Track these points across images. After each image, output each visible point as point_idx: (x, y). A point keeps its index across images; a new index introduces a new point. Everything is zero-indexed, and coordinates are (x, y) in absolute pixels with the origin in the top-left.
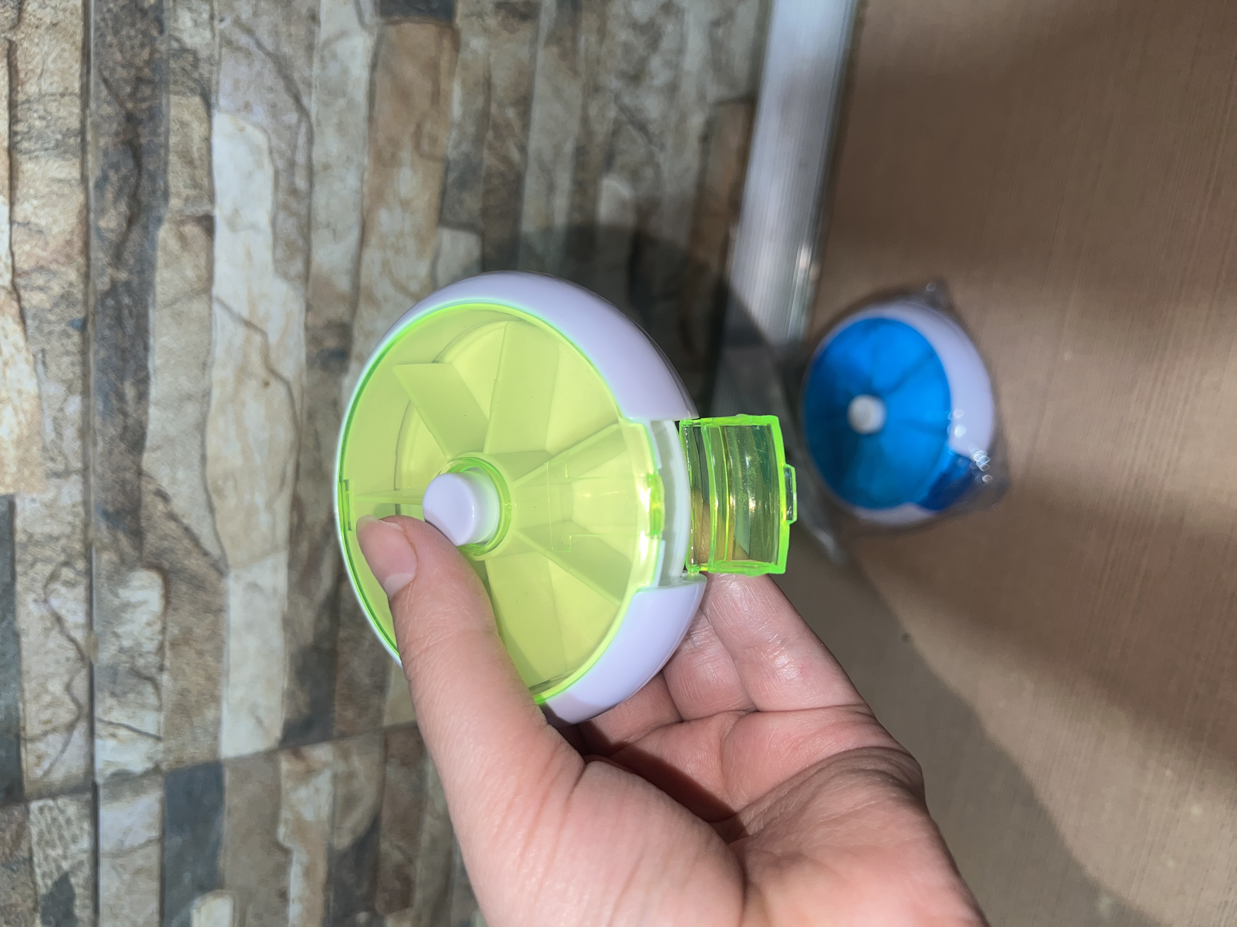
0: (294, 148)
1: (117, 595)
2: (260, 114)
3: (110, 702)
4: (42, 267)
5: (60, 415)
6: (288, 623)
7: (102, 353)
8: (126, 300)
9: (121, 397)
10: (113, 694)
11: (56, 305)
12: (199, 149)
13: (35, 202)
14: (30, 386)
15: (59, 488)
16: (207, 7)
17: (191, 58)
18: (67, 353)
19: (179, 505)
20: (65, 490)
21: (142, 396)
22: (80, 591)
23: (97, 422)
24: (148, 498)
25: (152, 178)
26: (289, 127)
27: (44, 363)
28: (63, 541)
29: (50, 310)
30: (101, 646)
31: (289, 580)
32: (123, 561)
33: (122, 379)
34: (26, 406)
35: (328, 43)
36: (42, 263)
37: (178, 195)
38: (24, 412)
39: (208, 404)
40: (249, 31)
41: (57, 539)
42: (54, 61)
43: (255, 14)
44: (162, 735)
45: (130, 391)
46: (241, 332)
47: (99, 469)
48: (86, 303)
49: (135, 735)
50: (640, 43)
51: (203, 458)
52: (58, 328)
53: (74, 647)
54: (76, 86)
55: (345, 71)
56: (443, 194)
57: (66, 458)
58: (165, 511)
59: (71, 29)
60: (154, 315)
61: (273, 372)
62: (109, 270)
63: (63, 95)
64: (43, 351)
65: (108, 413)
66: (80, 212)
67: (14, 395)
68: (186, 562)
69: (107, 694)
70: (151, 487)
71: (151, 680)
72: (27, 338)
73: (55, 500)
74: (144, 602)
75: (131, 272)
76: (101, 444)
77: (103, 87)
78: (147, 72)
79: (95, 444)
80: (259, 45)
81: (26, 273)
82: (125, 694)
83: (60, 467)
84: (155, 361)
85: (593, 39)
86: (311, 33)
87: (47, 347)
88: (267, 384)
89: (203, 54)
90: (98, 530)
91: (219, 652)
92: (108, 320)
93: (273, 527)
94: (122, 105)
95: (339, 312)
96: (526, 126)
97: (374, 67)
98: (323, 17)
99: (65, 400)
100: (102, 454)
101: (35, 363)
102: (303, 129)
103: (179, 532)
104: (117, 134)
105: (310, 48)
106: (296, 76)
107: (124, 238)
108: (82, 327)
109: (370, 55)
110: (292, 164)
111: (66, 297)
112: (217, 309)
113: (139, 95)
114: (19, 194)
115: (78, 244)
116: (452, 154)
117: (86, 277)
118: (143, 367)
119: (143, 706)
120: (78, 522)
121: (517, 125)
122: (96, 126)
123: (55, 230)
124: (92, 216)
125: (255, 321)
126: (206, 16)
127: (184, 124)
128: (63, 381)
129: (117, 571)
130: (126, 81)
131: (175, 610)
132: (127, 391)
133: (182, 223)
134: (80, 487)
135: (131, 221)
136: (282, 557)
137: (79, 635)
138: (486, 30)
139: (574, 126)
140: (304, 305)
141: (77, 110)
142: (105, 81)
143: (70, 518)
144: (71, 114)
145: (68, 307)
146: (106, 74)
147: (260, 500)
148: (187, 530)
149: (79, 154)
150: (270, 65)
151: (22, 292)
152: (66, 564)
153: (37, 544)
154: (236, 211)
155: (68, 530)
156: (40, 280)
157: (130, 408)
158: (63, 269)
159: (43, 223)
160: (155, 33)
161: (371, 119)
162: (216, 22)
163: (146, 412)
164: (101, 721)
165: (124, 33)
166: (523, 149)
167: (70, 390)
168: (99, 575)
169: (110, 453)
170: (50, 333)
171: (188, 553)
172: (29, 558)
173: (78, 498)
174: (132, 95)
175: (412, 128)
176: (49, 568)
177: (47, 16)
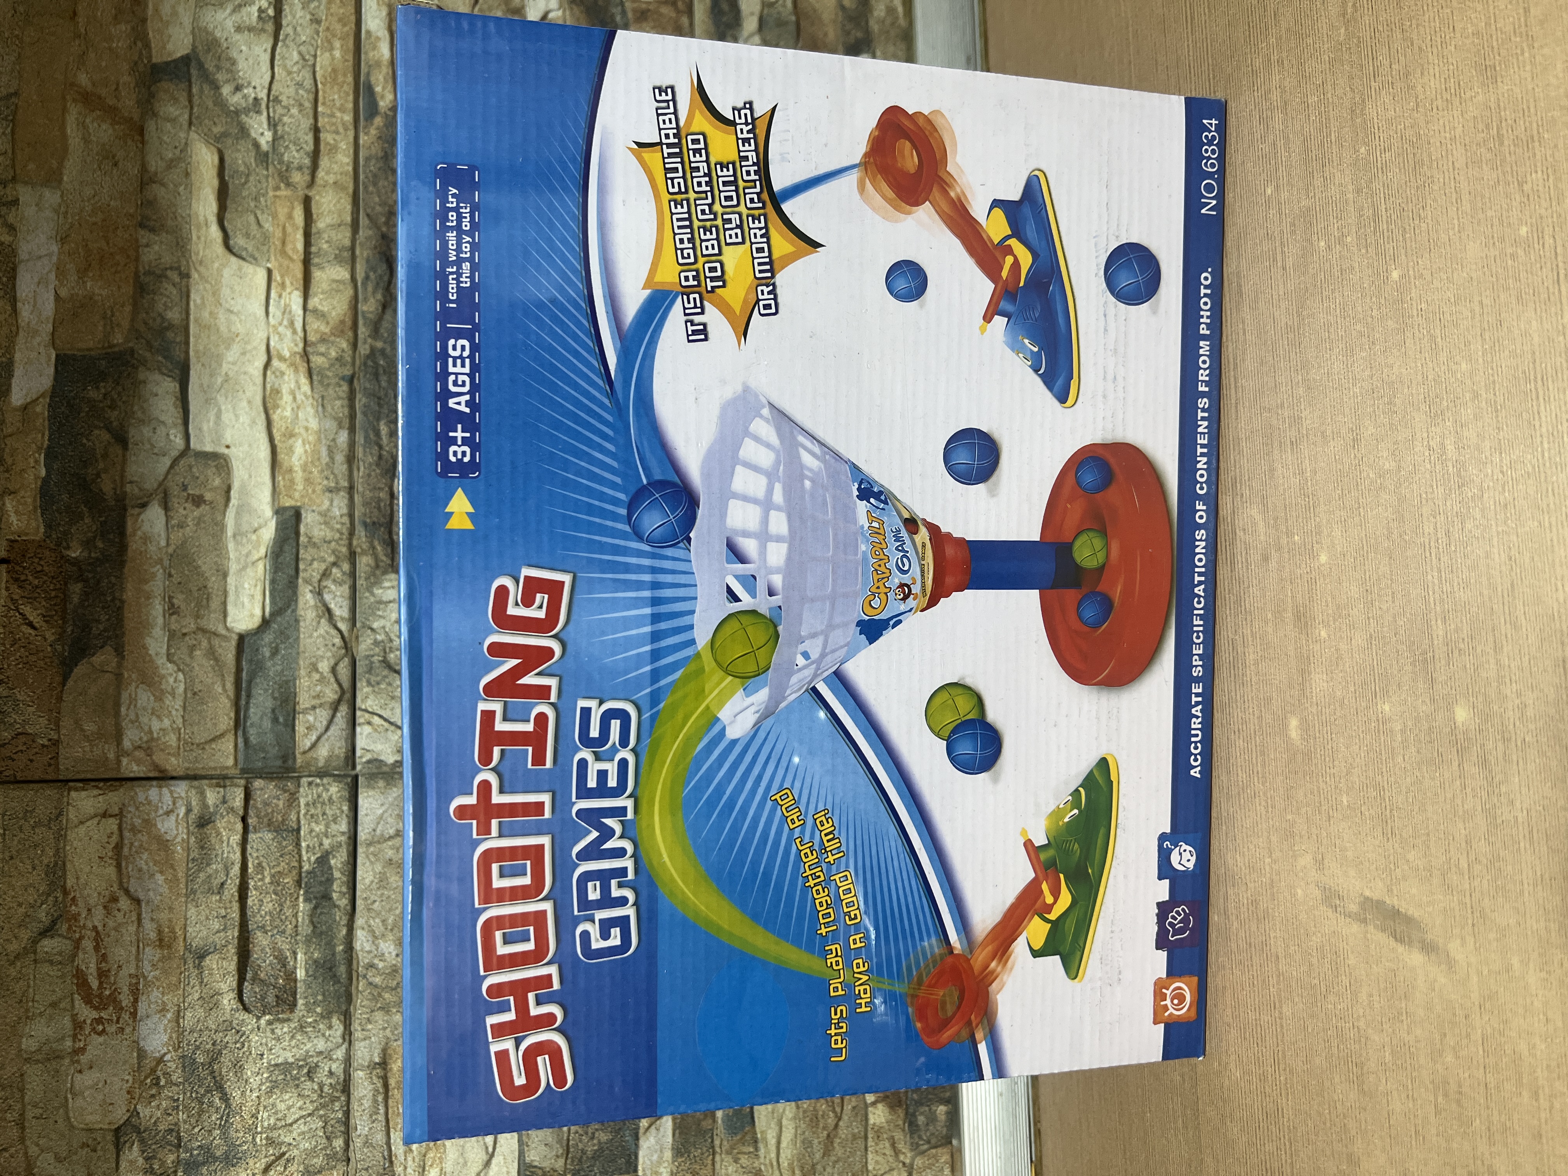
1: (373, 594)
3: (368, 690)
4: (324, 339)
5: (333, 444)
7: (364, 400)
8: (382, 362)
10: (369, 683)
11: (332, 365)
13: (321, 296)
14: (314, 424)
15: (332, 501)
18: (339, 398)
20: (335, 503)
21: (393, 433)
22: (345, 589)
23: (360, 452)
27: (323, 406)
28: (333, 543)
29: (329, 369)
30: (360, 639)
32: (377, 566)
33: (378, 420)
34: (311, 438)
36: (324, 336)
38: (309, 443)
41: (330, 542)
42: (335, 205)
45: (384, 429)
47: (361, 489)
48: (353, 364)
49: (386, 724)
52: (333, 381)
53: (340, 637)
54: (348, 219)
57: (335, 476)
59: (346, 185)
62: (369, 340)
63: (339, 225)
64: (323, 397)
65: (368, 445)
66: (351, 301)
67: (302, 431)
69: (365, 683)
72: (312, 389)
73: (328, 510)
75: (385, 342)
76: (362, 469)
77: (366, 219)
79: (359, 470)
81: (314, 344)
82: (378, 683)
83: (333, 485)
87: (325, 394)
90: (359, 537)
92: (368, 376)
99: (337, 433)
100: (362, 477)
101: (318, 406)
104: (376, 248)
108: (351, 380)
111: (339, 359)
113: (391, 223)
114: (311, 292)
115: (349, 323)
117: (355, 345)
119: (393, 698)
120: (345, 531)
122: (362, 244)
123: (334, 313)
124: (359, 303)
128: (335, 419)
129: (374, 574)
130: (382, 215)
134: (346, 501)
135: (385, 306)
137: (343, 626)
141: (348, 234)
142: (368, 215)
143: (338, 526)
144: (345, 237)
145: (341, 366)
146: (369, 211)
149: (350, 263)
151: (311, 357)
152: (335, 564)
153: (315, 545)
155: (337, 536)
156: (322, 349)
158: (338, 340)
159: (326, 309)
164: (360, 709)
165: (380, 184)
167: (340, 426)
168: (360, 576)
169: (369, 475)
172: (310, 558)
173: (345, 511)
176: (323, 566)
177: (331, 179)
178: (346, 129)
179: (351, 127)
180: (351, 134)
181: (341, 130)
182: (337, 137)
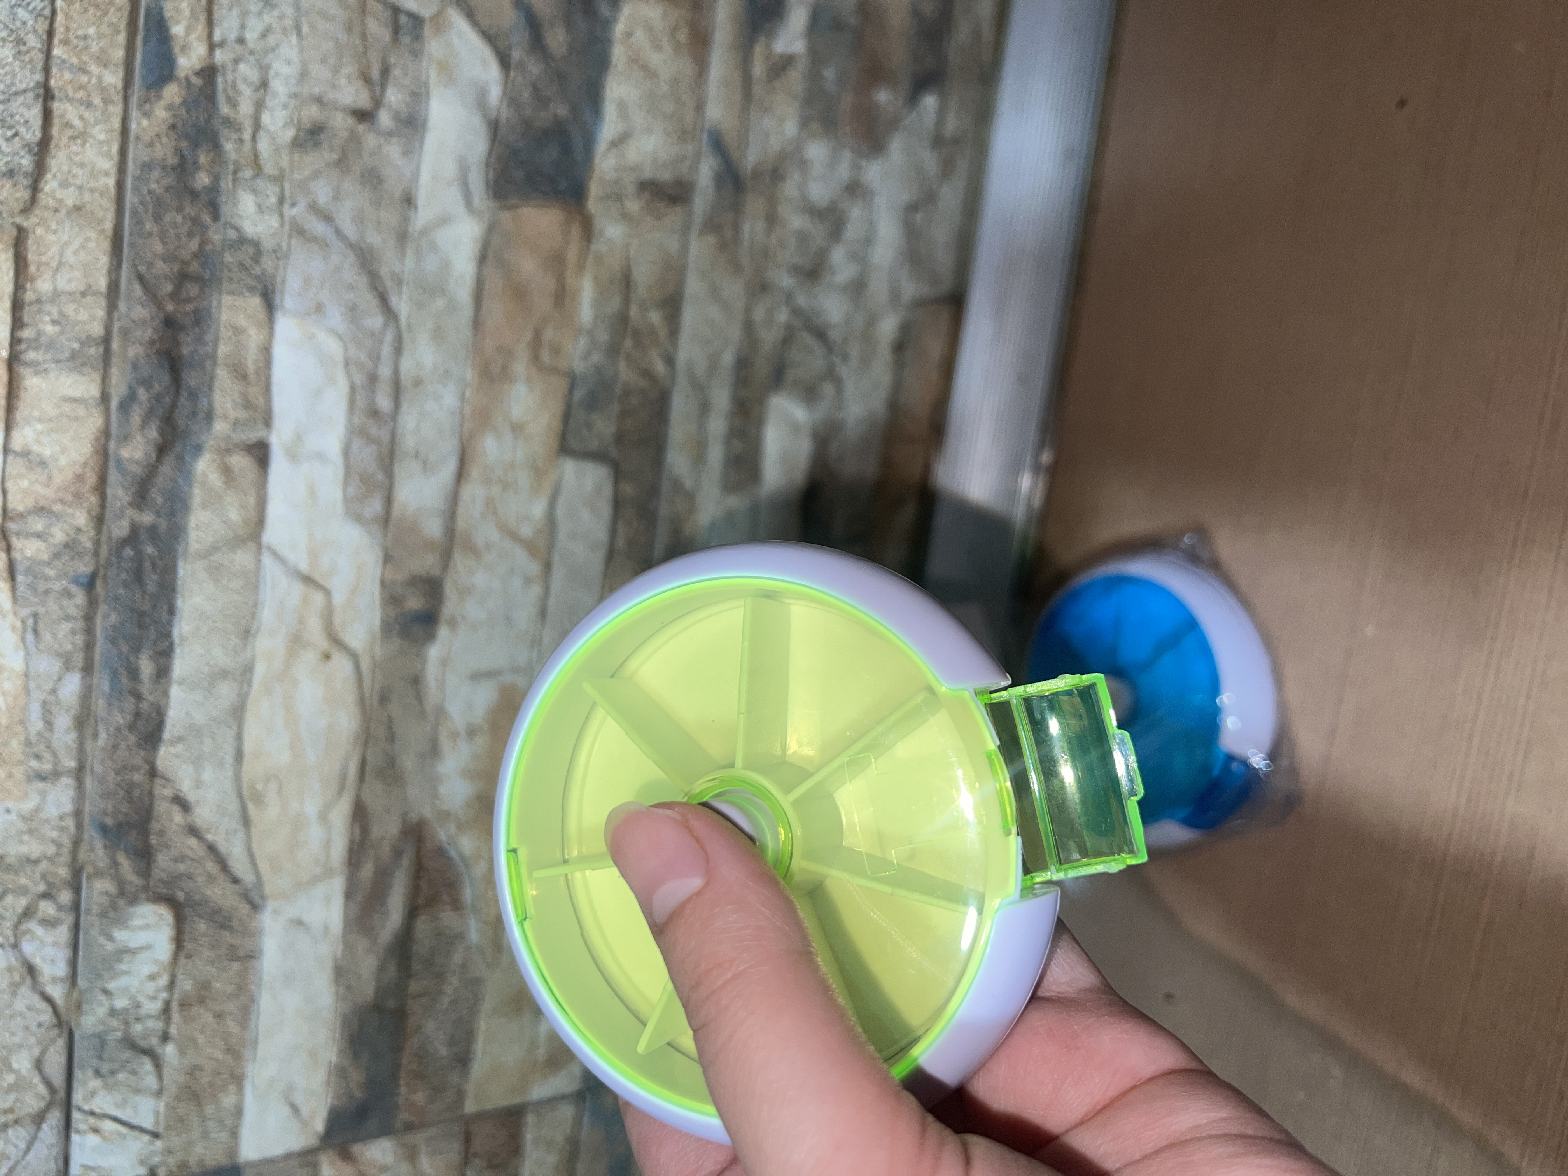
0: (376, 358)
1: (111, 939)
2: (336, 318)
3: (95, 1083)
4: (42, 509)
5: (51, 698)
6: (340, 973)
7: (114, 618)
8: (150, 550)
9: (134, 674)
10: (98, 1073)
11: (56, 556)
12: (256, 361)
13: (39, 427)
14: (15, 661)
15: (43, 794)
16: (277, 189)
17: (251, 250)
18: (67, 618)
19: (203, 815)
20: (50, 798)
21: (163, 673)
22: (63, 933)
23: (100, 705)
24: (162, 807)
25: (193, 396)
26: (373, 334)
27: (36, 632)
28: (44, 865)
29: (49, 564)
30: (85, 1007)
31: (346, 916)
32: (122, 893)
33: (136, 650)
34: (8, 687)
35: (425, 232)
36: (42, 503)
37: (226, 417)
38: (5, 694)
39: (250, 685)
40: (327, 217)
41: (36, 862)
42: (76, 253)
43: (337, 197)
44: (161, 1130)
45: (146, 666)
46: (298, 589)
47: (98, 769)
48: (96, 553)
49: (123, 1130)
50: (818, 232)
51: (239, 755)
52: (57, 586)
53: (49, 1010)
54: (102, 283)
55: (446, 265)
56: (567, 416)
57: (55, 755)
58: (183, 823)
59: (100, 214)
60: (183, 570)
61: (336, 641)
62: (130, 512)
63: (83, 294)
64: (35, 616)
65: (116, 694)
66: (97, 439)
68: (208, 892)
69: (90, 1073)
70: (168, 792)
71: (150, 1053)
72: (15, 598)
73: (37, 810)
74: (148, 947)
75: (158, 514)
76: (103, 736)
77: (136, 284)
78: (194, 267)
79: (96, 735)
80: (338, 233)
81: (21, 516)
82: (113, 1073)
83: (47, 767)
84: (182, 628)
85: (760, 226)
86: (405, 220)
87: (41, 610)
88: (327, 657)
89: (268, 244)
90: (92, 849)
91: (246, 1014)
92: (124, 576)
93: (327, 845)
94: (160, 306)
95: (427, 564)
96: (674, 332)
97: (482, 259)
98: (421, 200)
99: (60, 679)
100: (103, 750)
101: (24, 630)
102: (389, 337)
103: (200, 851)
104: (152, 342)
105: (403, 237)
106: (384, 271)
107: (152, 471)
108: (90, 585)
109: (479, 245)
110: (373, 379)
111: (70, 547)
112: (267, 560)
113: (183, 295)
114: (18, 416)
115: (92, 479)
116: (579, 366)
117: (100, 520)
118: (167, 635)
119: (138, 1091)
120: (66, 841)
121: (662, 332)
122: (125, 333)
123: (63, 461)
124: (112, 444)
125: (317, 577)
126: (273, 199)
127: (237, 330)
128: (59, 655)
129: (114, 906)
130: (167, 278)
131: (189, 957)
132: (143, 667)
133: (228, 451)
134: (71, 793)
135: (162, 450)
136: (337, 885)
137: (57, 992)
138: (625, 216)
139: (735, 333)
140: (381, 555)
141: (101, 313)
142: (141, 278)
143: (54, 834)
144: (93, 317)
145: (72, 559)
146: (142, 269)
147: (311, 808)
148: (212, 848)
149: (101, 367)
150: (352, 258)
151: (13, 540)
152: (46, 896)
153: (9, 868)
154: (299, 438)
155: (51, 850)
156: (38, 525)
157: (146, 687)
158: (70, 511)
159: (47, 452)
160: (207, 219)
161: (477, 324)
162: (286, 206)
163: (166, 694)
164: (80, 1109)
165: (167, 218)
166: (670, 361)
167: (67, 667)
168: (88, 911)
169: (115, 747)
170: (47, 592)
171: (211, 879)
173: (68, 808)
174: (174, 296)
175: (529, 335)
176: (23, 902)
177: (70, 197)
178: (107, 102)
179: (118, 98)
180: (117, 110)
181: (97, 101)
182: (87, 115)
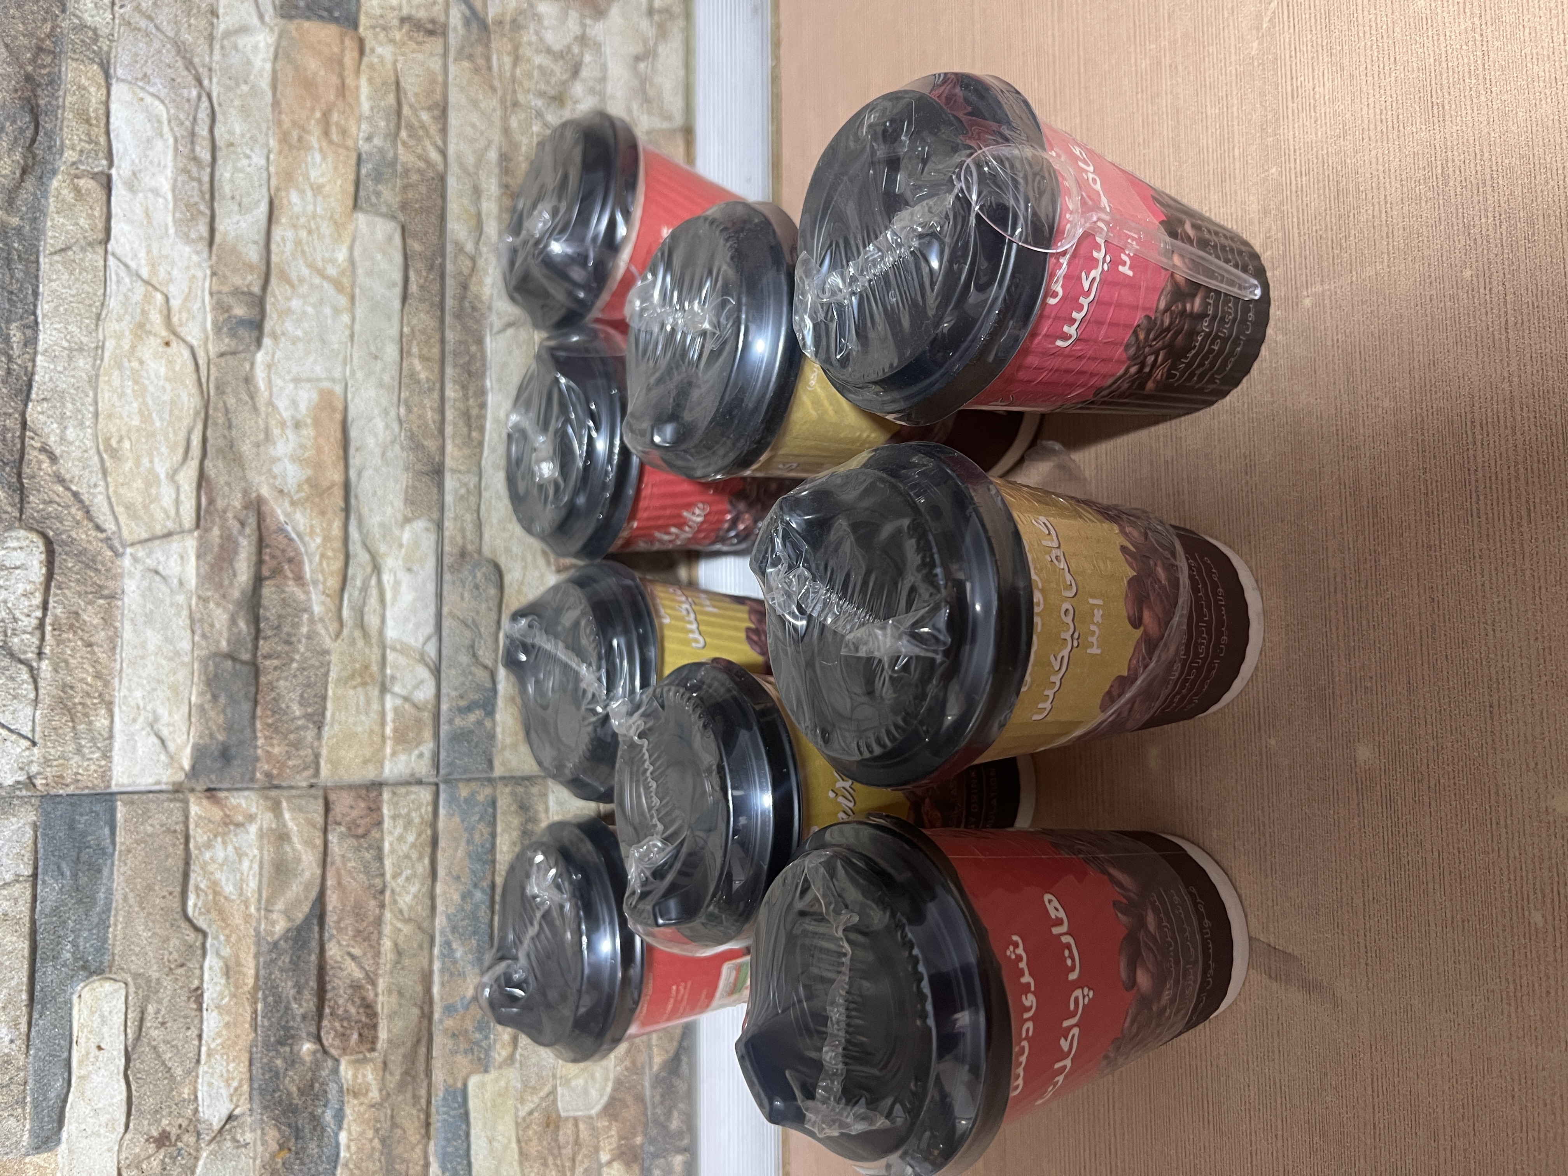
0: (195, 120)
2: (158, 86)
6: (195, 622)
9: (6, 339)
12: (96, 110)
17: (90, 33)
19: (68, 467)
24: (32, 455)
25: (50, 135)
26: (188, 100)
31: (198, 571)
35: (227, 34)
37: (73, 148)
39: (102, 359)
40: (150, 18)
44: (37, 738)
46: (140, 289)
50: (560, 70)
51: (96, 415)
55: (249, 62)
56: (357, 183)
58: (51, 472)
60: (44, 262)
61: (174, 333)
68: (73, 534)
70: (37, 443)
71: (27, 665)
74: (21, 567)
78: (48, 43)
80: (159, 29)
84: (44, 307)
85: (507, 60)
86: (211, 25)
88: (167, 344)
89: (104, 31)
91: (112, 645)
93: (176, 503)
95: (249, 282)
96: (444, 131)
97: (276, 57)
98: (221, 11)
102: (205, 103)
103: (67, 499)
105: (211, 38)
106: (196, 60)
109: (272, 49)
110: (192, 135)
112: (112, 262)
116: (364, 147)
118: (32, 312)
121: (433, 129)
125: (156, 282)
126: (106, 2)
127: (81, 88)
131: (59, 587)
132: (13, 335)
133: (76, 176)
138: (392, 41)
139: (497, 137)
140: (208, 270)
147: (161, 468)
148: (76, 495)
150: (169, 46)
154: (135, 175)
157: (15, 351)
160: (57, 11)
161: (276, 104)
162: (116, 8)
163: (34, 361)
166: (443, 153)
171: (78, 525)
174: (32, 61)
175: (318, 115)
